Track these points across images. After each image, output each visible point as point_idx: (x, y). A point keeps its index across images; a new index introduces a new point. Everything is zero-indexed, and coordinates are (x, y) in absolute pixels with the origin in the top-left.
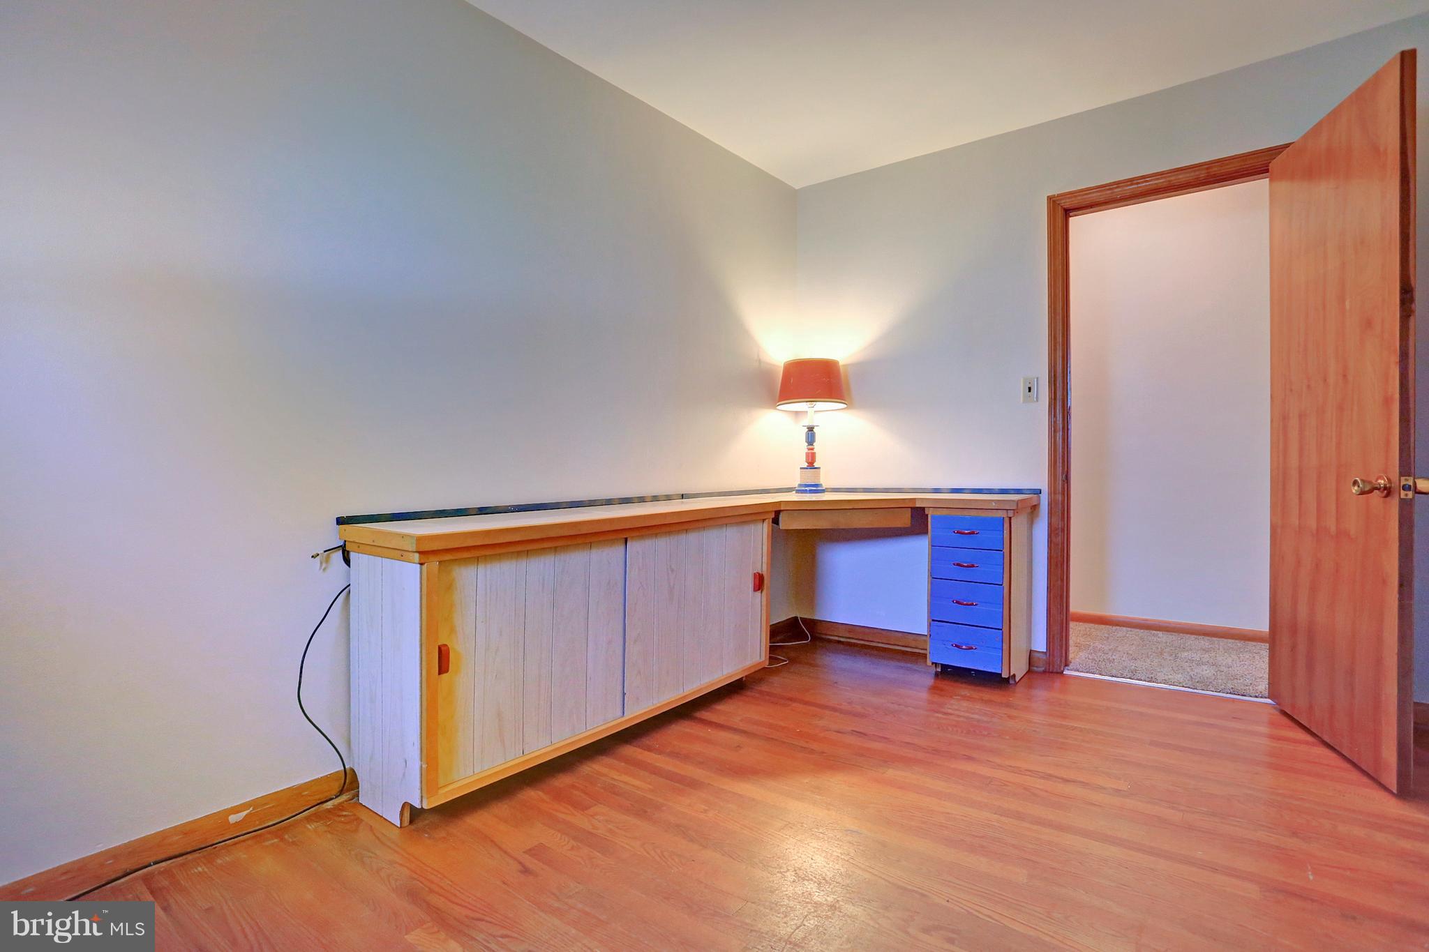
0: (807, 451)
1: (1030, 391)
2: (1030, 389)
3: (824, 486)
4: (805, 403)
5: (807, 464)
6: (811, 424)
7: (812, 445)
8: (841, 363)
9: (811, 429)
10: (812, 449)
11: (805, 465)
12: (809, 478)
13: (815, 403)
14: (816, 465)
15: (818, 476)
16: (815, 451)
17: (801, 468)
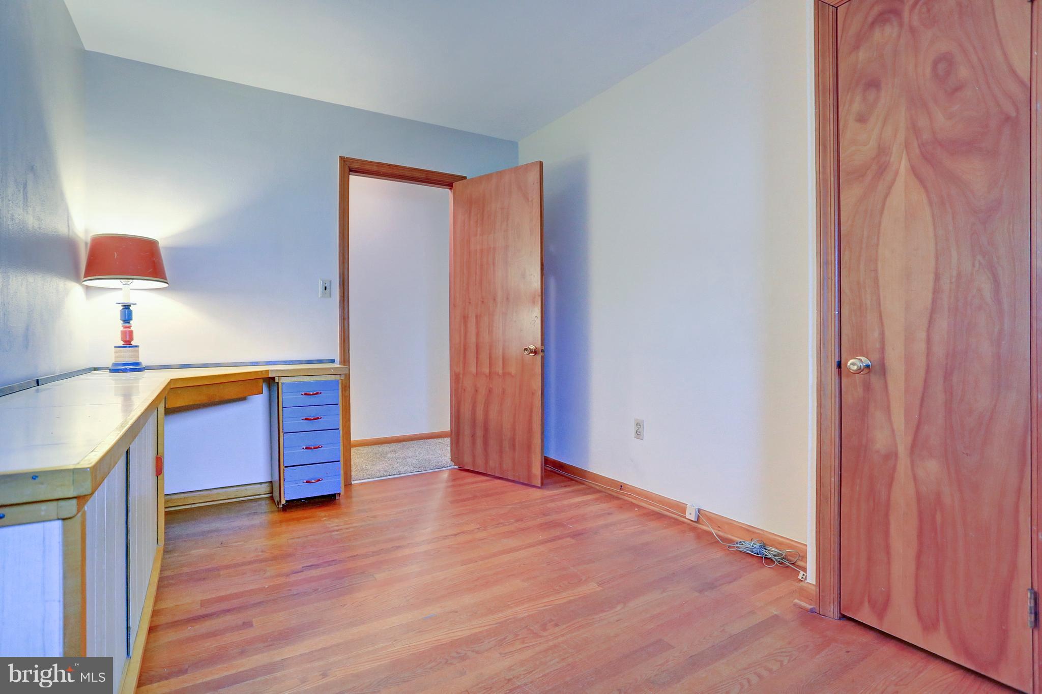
0: (122, 329)
1: (325, 289)
2: (326, 288)
3: (144, 364)
4: (119, 280)
5: (123, 343)
6: (126, 301)
7: (129, 323)
8: (161, 244)
9: (127, 307)
10: (129, 327)
11: (121, 343)
12: (127, 356)
13: (131, 281)
14: (134, 343)
15: (137, 354)
16: (132, 329)
17: (116, 347)
